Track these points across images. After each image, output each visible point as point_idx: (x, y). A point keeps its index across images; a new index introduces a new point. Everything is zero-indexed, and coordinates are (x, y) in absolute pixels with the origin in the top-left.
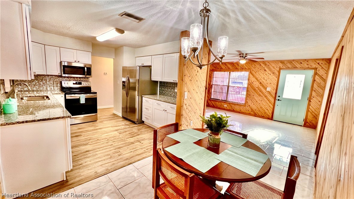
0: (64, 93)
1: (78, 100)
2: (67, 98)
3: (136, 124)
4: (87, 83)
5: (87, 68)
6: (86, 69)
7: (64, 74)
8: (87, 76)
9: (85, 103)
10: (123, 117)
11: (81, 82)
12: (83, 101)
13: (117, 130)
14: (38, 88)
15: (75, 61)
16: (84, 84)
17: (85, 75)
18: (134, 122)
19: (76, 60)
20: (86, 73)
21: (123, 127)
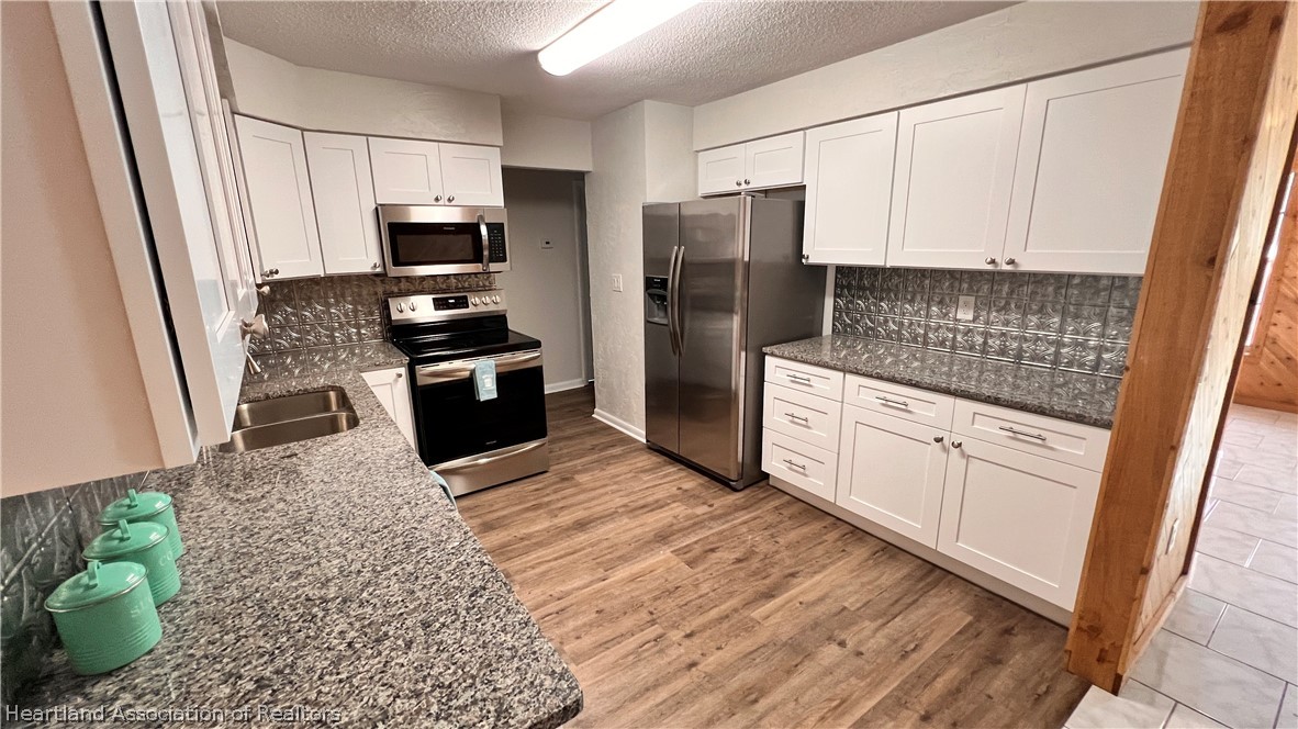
0: (406, 360)
1: (468, 384)
2: (421, 381)
3: (735, 490)
4: (488, 300)
5: (487, 224)
6: (484, 230)
7: (396, 263)
8: (494, 267)
9: (496, 396)
10: (653, 447)
11: (466, 297)
12: (487, 389)
13: (662, 537)
14: (298, 339)
15: (437, 199)
16: (479, 304)
17: (481, 262)
18: (723, 482)
19: (440, 194)
20: (486, 253)
21: (679, 510)
